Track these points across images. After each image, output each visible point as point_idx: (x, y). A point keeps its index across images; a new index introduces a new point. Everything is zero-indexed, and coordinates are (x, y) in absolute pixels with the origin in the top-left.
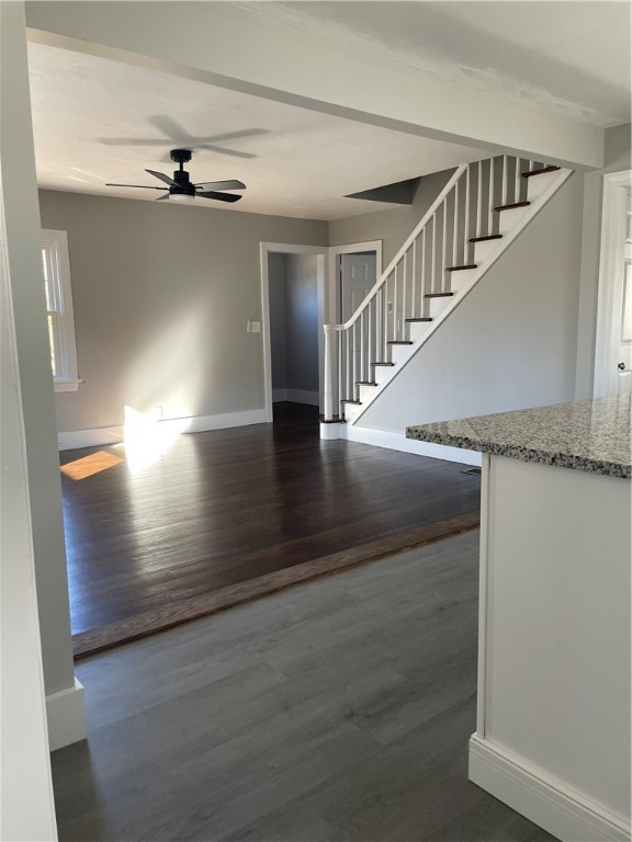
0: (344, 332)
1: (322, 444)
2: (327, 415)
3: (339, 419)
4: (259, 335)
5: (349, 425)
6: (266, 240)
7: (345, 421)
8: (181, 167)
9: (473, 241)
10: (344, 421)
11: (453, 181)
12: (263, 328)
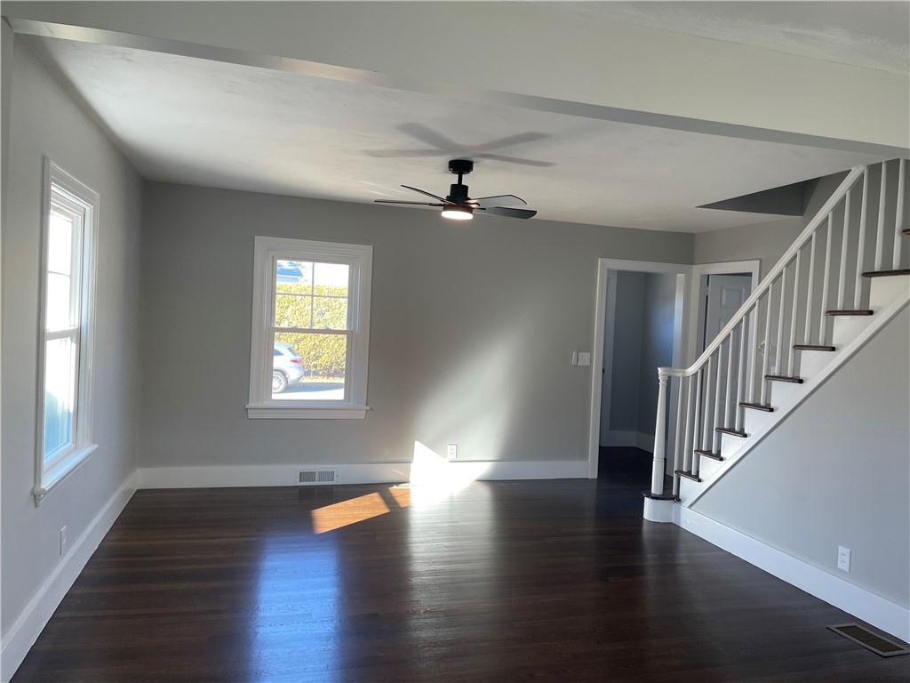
0: (685, 379)
1: (645, 528)
2: (656, 486)
3: (670, 494)
4: (588, 369)
5: (684, 507)
6: (606, 256)
7: (679, 500)
8: (460, 179)
9: (869, 274)
10: (677, 499)
11: (843, 189)
12: (594, 361)
